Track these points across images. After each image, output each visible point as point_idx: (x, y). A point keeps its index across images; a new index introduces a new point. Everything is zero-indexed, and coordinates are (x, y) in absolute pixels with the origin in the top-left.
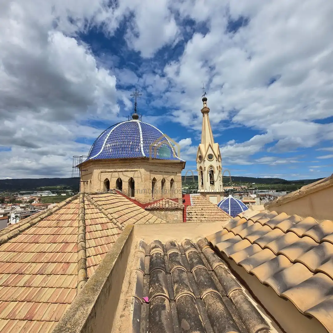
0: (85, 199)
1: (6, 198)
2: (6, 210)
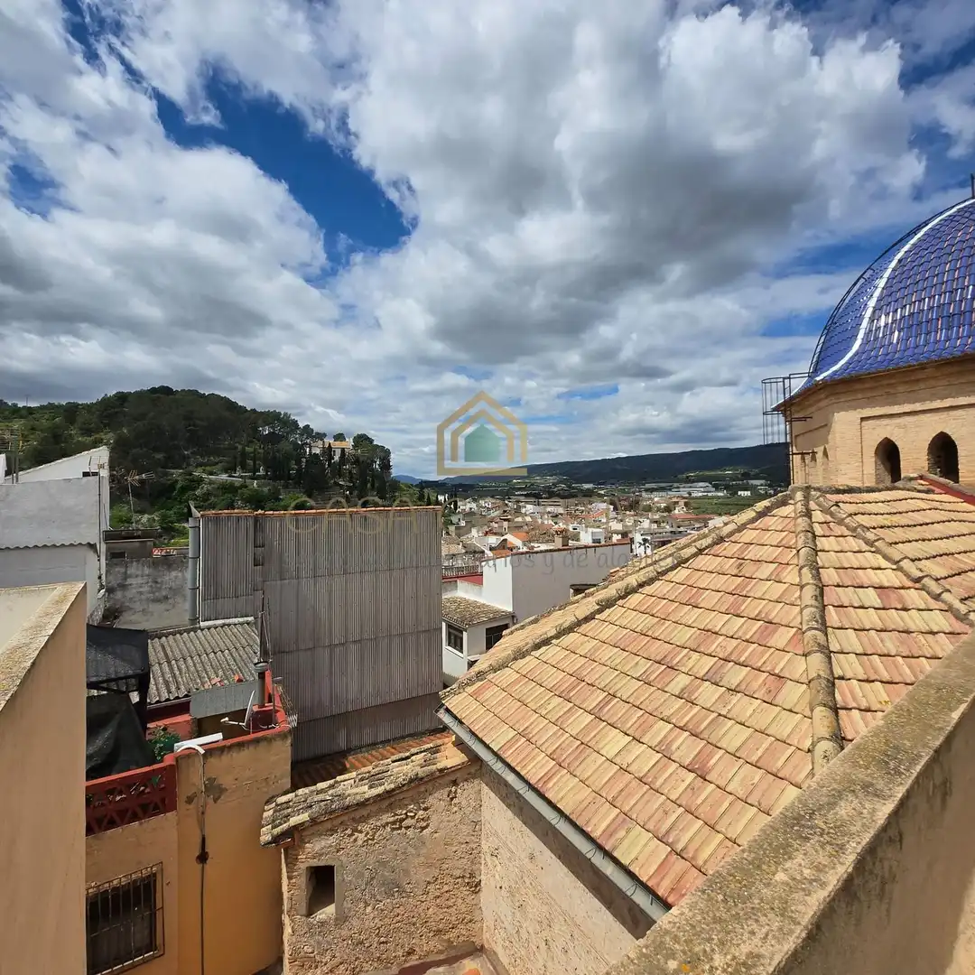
0: (812, 505)
2: (624, 524)
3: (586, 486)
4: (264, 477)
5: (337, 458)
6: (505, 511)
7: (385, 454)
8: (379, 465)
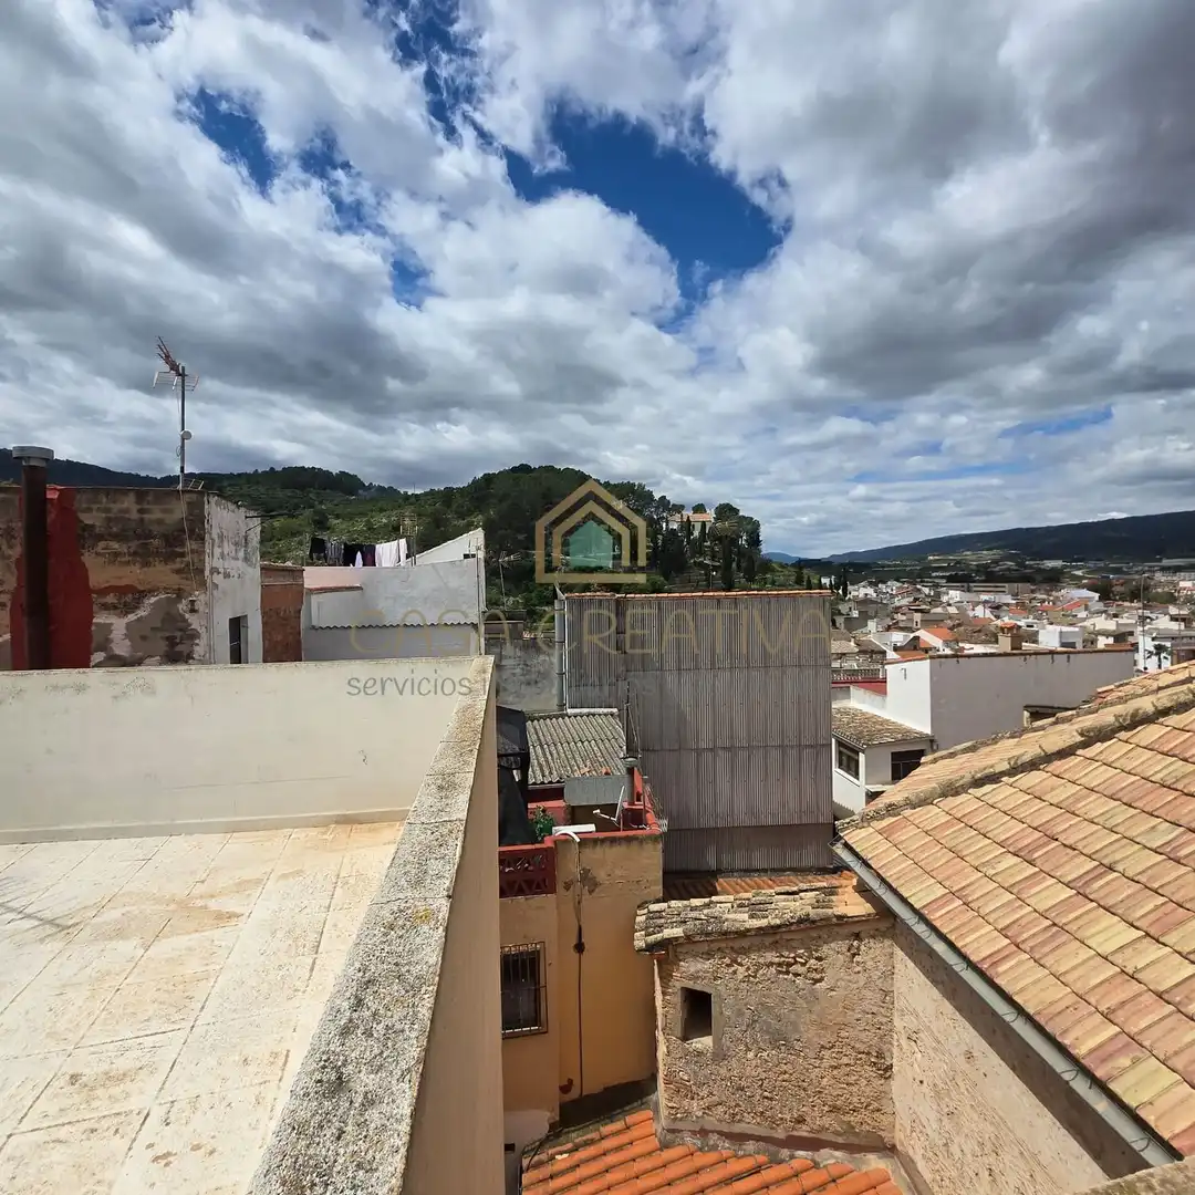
1: (1114, 581)
2: (1121, 621)
3: (1050, 564)
5: (696, 533)
6: (916, 599)
7: (753, 528)
8: (746, 541)
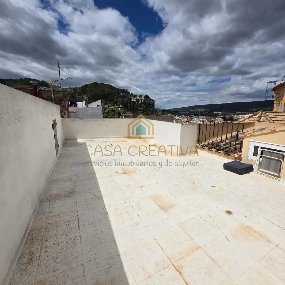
1: (227, 116)
3: (215, 112)
4: (121, 107)
5: (140, 102)
6: (188, 119)
7: (153, 101)
8: (151, 105)
